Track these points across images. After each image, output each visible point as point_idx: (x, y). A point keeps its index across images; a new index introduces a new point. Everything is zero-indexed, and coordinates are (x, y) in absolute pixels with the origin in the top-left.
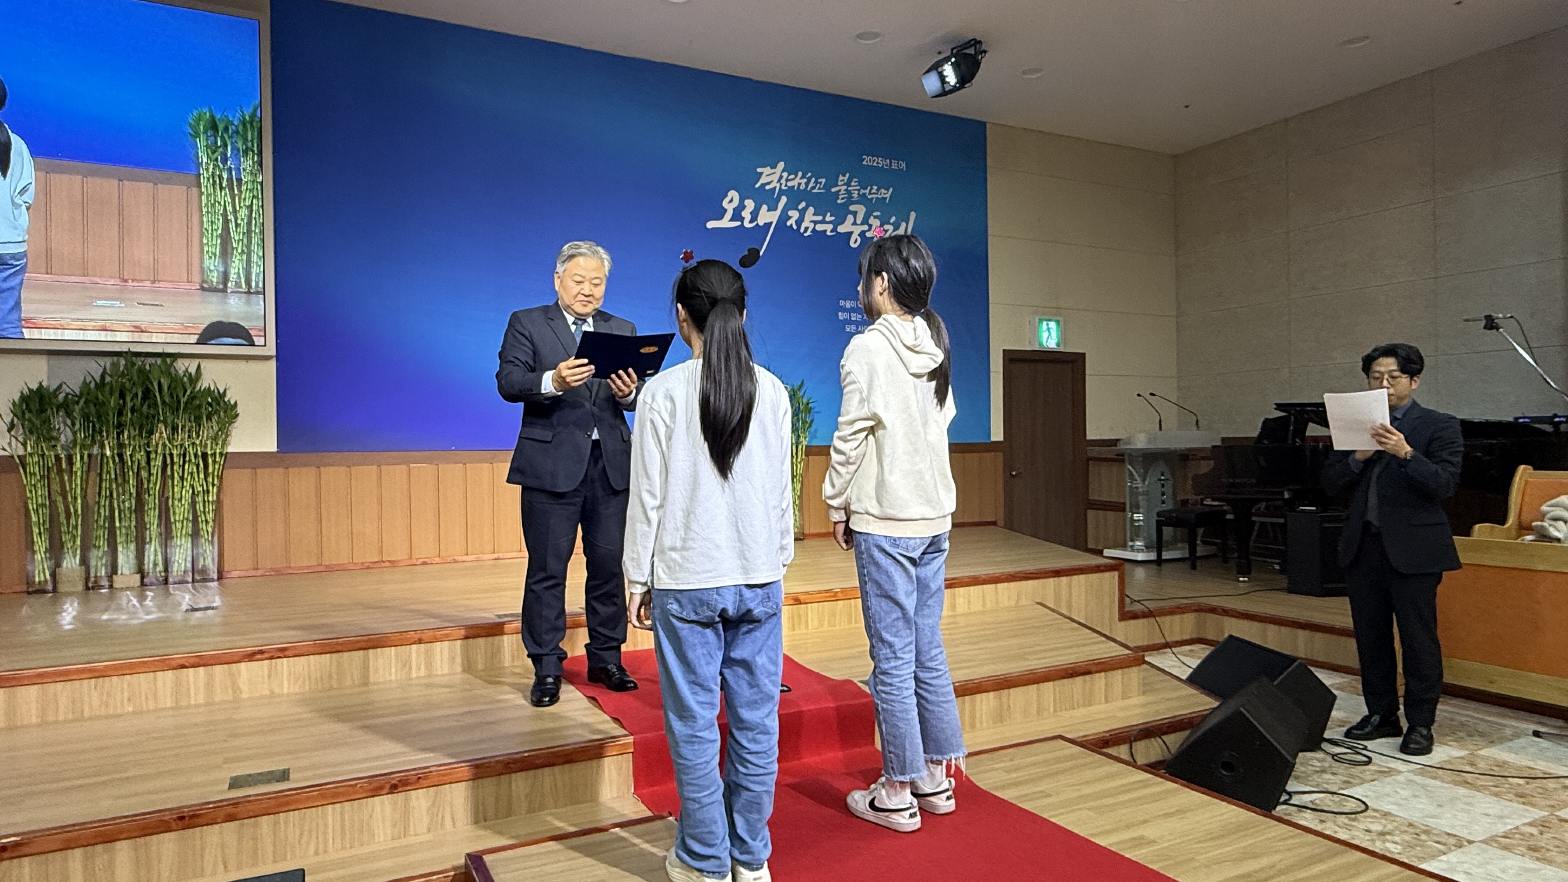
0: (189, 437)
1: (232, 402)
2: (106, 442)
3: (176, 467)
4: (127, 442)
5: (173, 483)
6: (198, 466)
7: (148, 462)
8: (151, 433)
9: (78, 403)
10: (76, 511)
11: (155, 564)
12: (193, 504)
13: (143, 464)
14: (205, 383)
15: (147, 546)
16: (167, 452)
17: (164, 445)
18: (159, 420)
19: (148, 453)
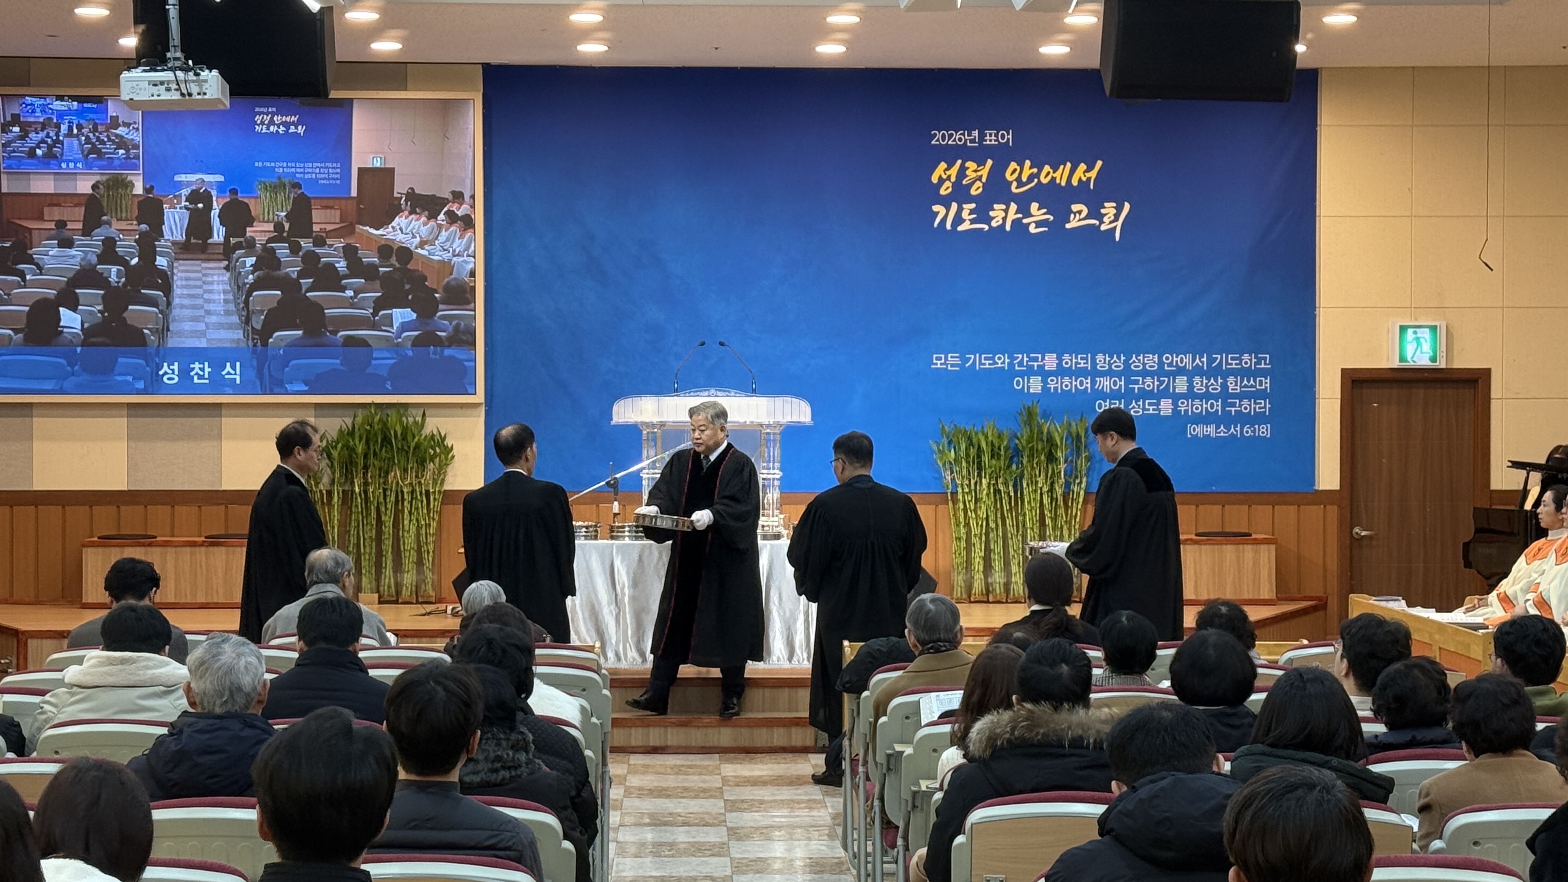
0: (417, 477)
1: (450, 446)
2: (356, 481)
3: (406, 503)
4: (370, 481)
5: (403, 516)
6: (422, 502)
7: (385, 499)
8: (387, 473)
9: (336, 447)
10: (333, 538)
11: (389, 587)
12: (418, 535)
13: (381, 499)
14: (428, 430)
15: (384, 571)
16: (399, 490)
17: (398, 483)
18: (394, 461)
19: (385, 490)
